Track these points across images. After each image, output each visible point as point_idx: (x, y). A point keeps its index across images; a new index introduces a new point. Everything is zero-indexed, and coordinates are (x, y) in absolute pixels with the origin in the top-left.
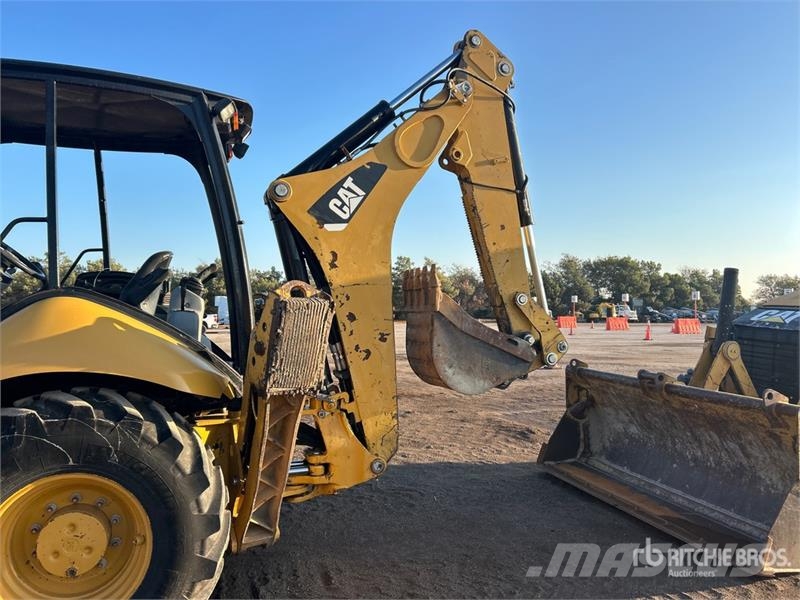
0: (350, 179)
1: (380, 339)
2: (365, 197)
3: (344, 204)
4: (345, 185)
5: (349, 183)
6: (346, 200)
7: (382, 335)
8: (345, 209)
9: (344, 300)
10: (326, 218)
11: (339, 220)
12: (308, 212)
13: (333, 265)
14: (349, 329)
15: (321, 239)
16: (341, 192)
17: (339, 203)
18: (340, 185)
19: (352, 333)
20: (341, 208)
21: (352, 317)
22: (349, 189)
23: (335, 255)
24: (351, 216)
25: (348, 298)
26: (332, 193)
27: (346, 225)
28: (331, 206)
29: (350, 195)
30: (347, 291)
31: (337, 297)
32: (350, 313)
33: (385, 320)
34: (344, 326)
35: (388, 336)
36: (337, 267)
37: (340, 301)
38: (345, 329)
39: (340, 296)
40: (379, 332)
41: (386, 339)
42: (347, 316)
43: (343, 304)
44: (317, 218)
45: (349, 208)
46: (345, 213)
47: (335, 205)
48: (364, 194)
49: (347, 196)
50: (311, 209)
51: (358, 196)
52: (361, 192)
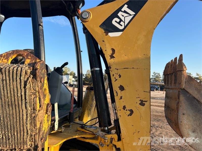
0: (126, 6)
1: (140, 104)
2: (135, 15)
3: (121, 20)
4: (123, 10)
5: (125, 8)
6: (122, 18)
7: (142, 101)
8: (122, 23)
9: (117, 77)
10: (110, 29)
11: (118, 30)
12: (100, 26)
13: (112, 57)
14: (120, 95)
15: (105, 41)
16: (120, 14)
17: (118, 20)
18: (119, 10)
19: (121, 98)
20: (119, 23)
21: (122, 88)
22: (125, 12)
23: (113, 50)
24: (125, 27)
25: (120, 76)
26: (115, 15)
27: (121, 33)
28: (114, 22)
29: (125, 15)
30: (120, 72)
31: (113, 75)
32: (120, 85)
33: (144, 91)
34: (117, 93)
35: (146, 101)
36: (114, 57)
37: (115, 78)
38: (117, 95)
39: (115, 75)
40: (139, 99)
41: (144, 104)
42: (119, 87)
43: (116, 80)
44: (105, 30)
45: (124, 23)
46: (121, 26)
47: (116, 21)
48: (134, 13)
49: (123, 16)
50: (101, 25)
51: (131, 15)
52: (132, 13)
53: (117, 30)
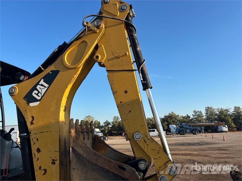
0: (42, 80)
1: (52, 163)
2: (49, 87)
3: (39, 92)
4: (40, 83)
5: (42, 82)
6: (40, 90)
7: (53, 160)
8: (39, 94)
9: (36, 141)
10: (31, 100)
12: (23, 98)
13: (32, 123)
14: (37, 157)
15: (27, 110)
17: (37, 92)
18: (38, 84)
19: (38, 160)
20: (37, 94)
21: (39, 150)
22: (42, 85)
23: (33, 118)
24: (42, 97)
25: (37, 140)
27: (39, 102)
29: (42, 87)
30: (38, 136)
31: (32, 139)
32: (38, 148)
33: (55, 151)
34: (35, 155)
35: (56, 160)
36: (34, 124)
37: (34, 142)
38: (35, 157)
39: (34, 139)
40: (51, 159)
41: (55, 163)
42: (36, 150)
43: (35, 143)
44: (27, 101)
45: (41, 94)
46: (39, 96)
47: (35, 93)
48: (48, 86)
49: (40, 88)
50: (25, 97)
51: (46, 87)
52: (47, 85)
53: (36, 100)
